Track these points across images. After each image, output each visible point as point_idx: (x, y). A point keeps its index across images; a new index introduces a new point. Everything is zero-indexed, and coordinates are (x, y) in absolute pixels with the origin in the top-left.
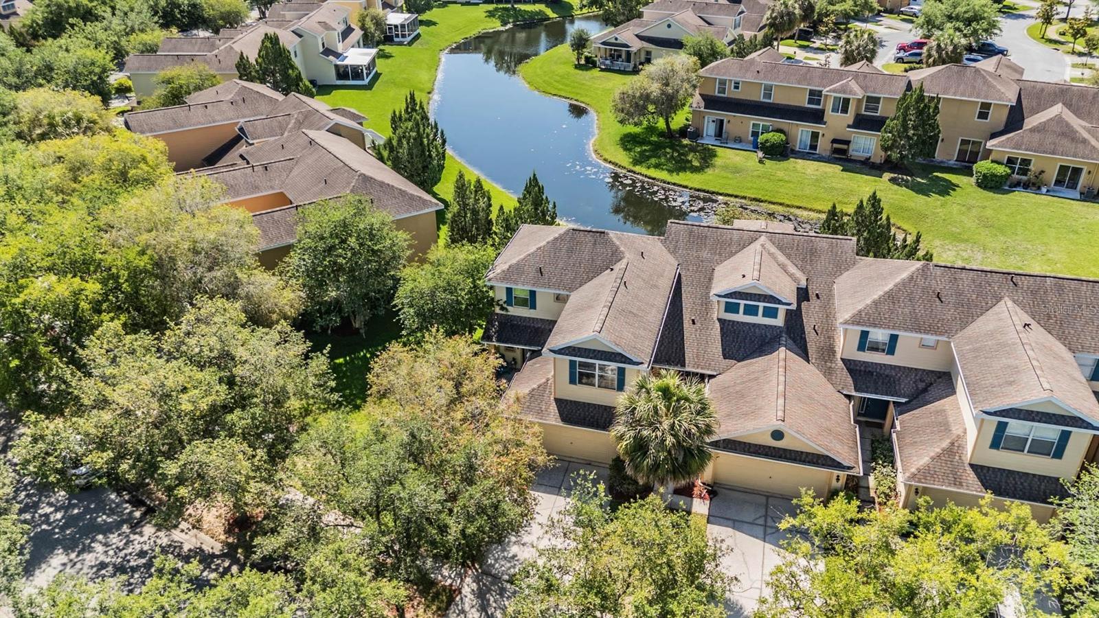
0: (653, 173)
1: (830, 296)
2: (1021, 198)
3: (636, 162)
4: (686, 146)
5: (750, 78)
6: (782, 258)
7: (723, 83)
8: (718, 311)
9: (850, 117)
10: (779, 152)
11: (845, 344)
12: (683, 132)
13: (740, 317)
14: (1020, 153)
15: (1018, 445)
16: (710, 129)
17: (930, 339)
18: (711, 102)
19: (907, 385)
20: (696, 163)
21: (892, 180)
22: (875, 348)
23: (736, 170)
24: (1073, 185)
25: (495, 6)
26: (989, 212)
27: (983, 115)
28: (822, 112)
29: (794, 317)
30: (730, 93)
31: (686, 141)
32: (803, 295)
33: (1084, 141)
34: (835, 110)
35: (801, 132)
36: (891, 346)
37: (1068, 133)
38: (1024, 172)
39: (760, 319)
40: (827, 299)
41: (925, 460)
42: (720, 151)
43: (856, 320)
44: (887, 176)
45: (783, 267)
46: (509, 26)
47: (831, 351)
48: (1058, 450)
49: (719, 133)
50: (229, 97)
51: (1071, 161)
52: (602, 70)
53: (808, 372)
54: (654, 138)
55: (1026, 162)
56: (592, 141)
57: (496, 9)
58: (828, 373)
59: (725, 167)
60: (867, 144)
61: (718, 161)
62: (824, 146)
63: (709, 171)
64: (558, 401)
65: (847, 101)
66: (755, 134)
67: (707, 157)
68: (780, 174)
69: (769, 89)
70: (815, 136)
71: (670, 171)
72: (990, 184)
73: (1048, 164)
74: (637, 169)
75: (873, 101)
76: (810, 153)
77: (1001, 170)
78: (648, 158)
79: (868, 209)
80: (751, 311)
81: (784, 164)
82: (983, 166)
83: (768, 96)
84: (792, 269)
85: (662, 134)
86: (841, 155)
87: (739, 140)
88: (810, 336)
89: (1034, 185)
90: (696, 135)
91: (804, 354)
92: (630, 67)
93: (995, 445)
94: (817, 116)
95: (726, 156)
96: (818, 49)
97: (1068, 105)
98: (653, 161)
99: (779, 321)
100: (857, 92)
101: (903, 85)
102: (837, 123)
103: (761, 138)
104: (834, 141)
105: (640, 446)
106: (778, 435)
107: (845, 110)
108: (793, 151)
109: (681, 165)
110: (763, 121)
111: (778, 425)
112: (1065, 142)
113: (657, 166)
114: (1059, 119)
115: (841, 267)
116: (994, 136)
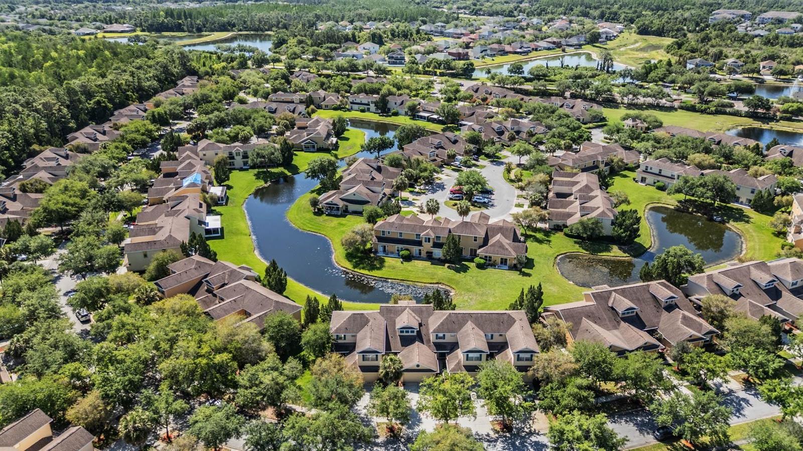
0: (362, 271)
1: (428, 324)
2: (490, 270)
3: (355, 267)
4: (372, 258)
5: (393, 230)
6: (414, 315)
7: (384, 232)
8: (398, 333)
9: (431, 244)
10: (408, 258)
11: (432, 338)
12: (370, 250)
13: (405, 334)
14: (488, 255)
15: (472, 359)
16: (380, 249)
17: (452, 334)
18: (380, 239)
19: (449, 347)
20: (378, 266)
21: (449, 267)
22: (440, 338)
23: (394, 268)
24: (506, 264)
25: (257, 170)
26: (479, 279)
27: (475, 240)
28: (421, 241)
29: (419, 332)
30: (387, 235)
31: (372, 255)
32: (420, 325)
33: (507, 249)
34: (426, 241)
35: (415, 249)
36: (444, 337)
37: (502, 246)
38: (490, 260)
39: (410, 334)
40: (427, 325)
41: (453, 366)
42: (386, 259)
43: (434, 332)
44: (447, 265)
45: (414, 317)
46: (269, 183)
47: (429, 340)
48: (480, 359)
49: (384, 251)
50: (193, 266)
51: (504, 257)
52: (327, 215)
53: (424, 347)
54: (359, 255)
55: (490, 257)
56: (333, 257)
57: (259, 172)
58: (429, 347)
59: (389, 267)
60: (438, 253)
61: (386, 264)
62: (424, 254)
63: (384, 269)
64: (360, 367)
65: (429, 239)
66: (398, 250)
67: (382, 262)
68: (410, 268)
69: (401, 233)
70: (420, 250)
71: (369, 270)
72: (480, 266)
73: (497, 257)
74: (356, 270)
75: (438, 238)
76: (419, 258)
77: (482, 261)
78: (359, 264)
79: (436, 294)
80: (407, 332)
81: (410, 263)
82: (477, 260)
83: (401, 236)
84: (417, 317)
85: (362, 252)
86: (430, 257)
87: (392, 253)
88: (424, 337)
89: (494, 265)
90: (376, 252)
91: (423, 342)
92: (339, 213)
93: (467, 360)
94: (419, 243)
95: (389, 261)
96: (418, 192)
97: (503, 234)
98: (361, 266)
99: (415, 334)
100: (432, 236)
101: (448, 231)
102: (427, 247)
103: (401, 253)
104: (427, 252)
105: (387, 373)
106: (418, 366)
107: (429, 242)
108: (413, 256)
109: (373, 268)
110: (400, 246)
111: (417, 363)
112: (501, 250)
113: (363, 268)
114: (498, 241)
115: (430, 315)
116: (480, 247)
